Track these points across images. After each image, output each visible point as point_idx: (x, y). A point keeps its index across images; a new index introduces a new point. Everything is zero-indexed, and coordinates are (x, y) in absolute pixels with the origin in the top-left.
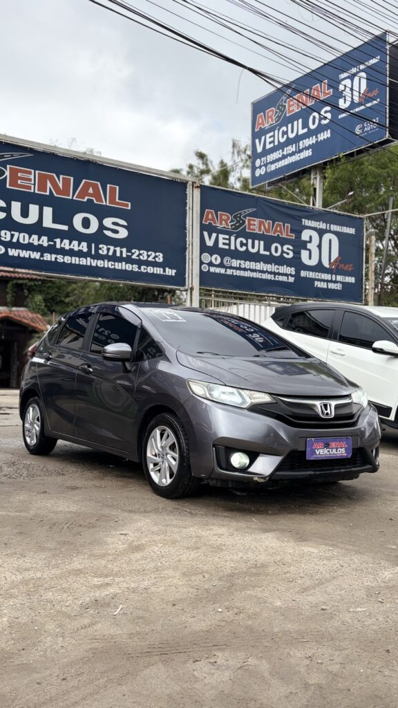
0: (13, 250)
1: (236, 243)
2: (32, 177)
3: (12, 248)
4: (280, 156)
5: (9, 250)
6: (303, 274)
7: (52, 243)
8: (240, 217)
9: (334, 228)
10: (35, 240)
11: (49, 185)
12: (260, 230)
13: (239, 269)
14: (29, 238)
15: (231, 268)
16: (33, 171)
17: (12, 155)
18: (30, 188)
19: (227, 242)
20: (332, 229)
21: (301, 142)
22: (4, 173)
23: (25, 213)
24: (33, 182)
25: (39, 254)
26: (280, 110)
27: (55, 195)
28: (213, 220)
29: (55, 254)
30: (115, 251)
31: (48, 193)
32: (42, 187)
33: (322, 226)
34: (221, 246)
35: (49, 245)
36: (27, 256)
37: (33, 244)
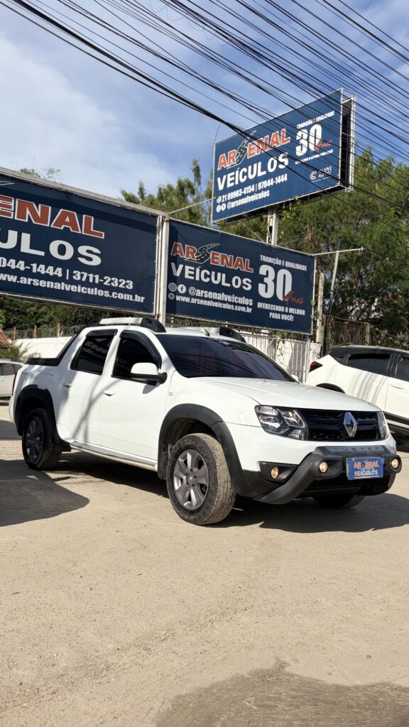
1: (201, 275)
2: (12, 204)
4: (240, 195)
6: (260, 305)
7: (29, 268)
8: (205, 251)
9: (288, 264)
11: (28, 212)
12: (222, 264)
13: (203, 298)
15: (196, 297)
16: (13, 199)
18: (10, 215)
19: (193, 273)
20: (287, 266)
21: (260, 184)
23: (4, 239)
24: (13, 210)
25: (16, 277)
26: (241, 152)
27: (34, 222)
28: (180, 252)
29: (31, 278)
30: (88, 278)
31: (27, 220)
32: (22, 214)
33: (278, 262)
34: (187, 276)
35: (26, 269)
36: (4, 279)
37: (10, 267)
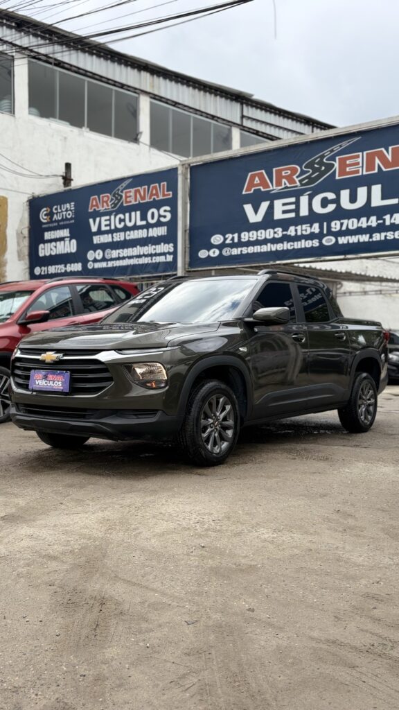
0: (343, 238)
2: (360, 160)
3: (341, 236)
5: (339, 238)
7: (381, 221)
10: (363, 223)
11: (377, 161)
14: (358, 222)
16: (361, 154)
17: (341, 146)
18: (358, 172)
22: (333, 165)
23: (353, 199)
24: (361, 165)
25: (368, 235)
27: (384, 170)
29: (384, 232)
31: (376, 171)
32: (370, 165)
35: (379, 225)
36: (356, 241)
37: (361, 227)
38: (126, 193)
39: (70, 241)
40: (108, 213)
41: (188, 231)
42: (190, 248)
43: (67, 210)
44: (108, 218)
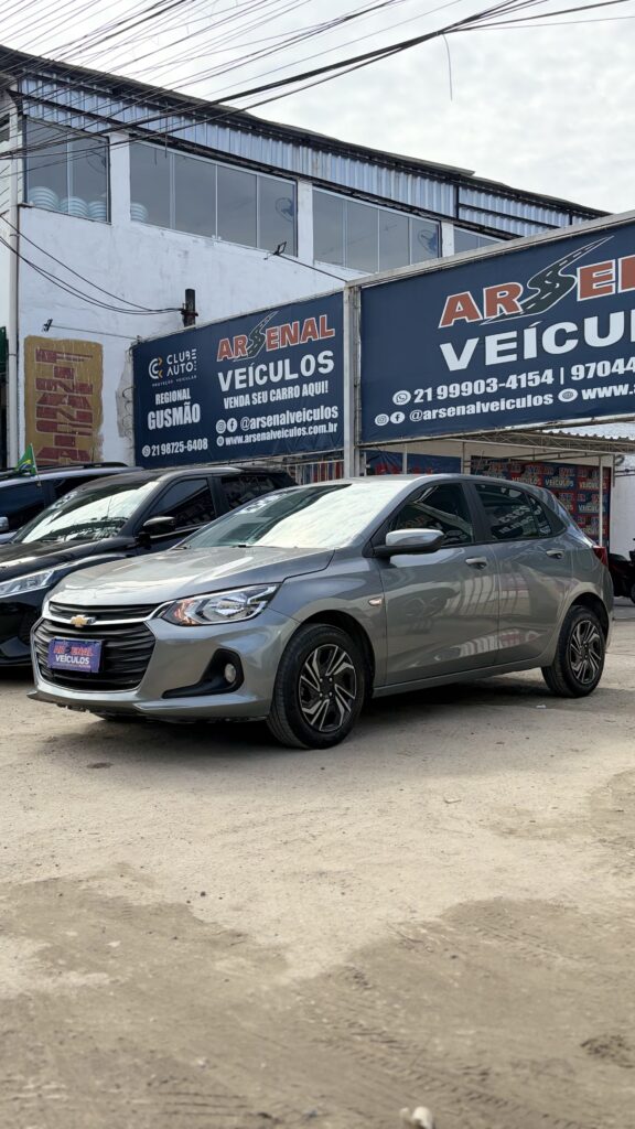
0: (589, 390)
3: (586, 389)
5: (583, 392)
10: (619, 366)
14: (612, 366)
23: (603, 331)
36: (609, 394)
37: (616, 373)
38: (269, 333)
39: (191, 406)
40: (244, 364)
41: (358, 387)
42: (363, 411)
43: (186, 361)
44: (244, 370)
